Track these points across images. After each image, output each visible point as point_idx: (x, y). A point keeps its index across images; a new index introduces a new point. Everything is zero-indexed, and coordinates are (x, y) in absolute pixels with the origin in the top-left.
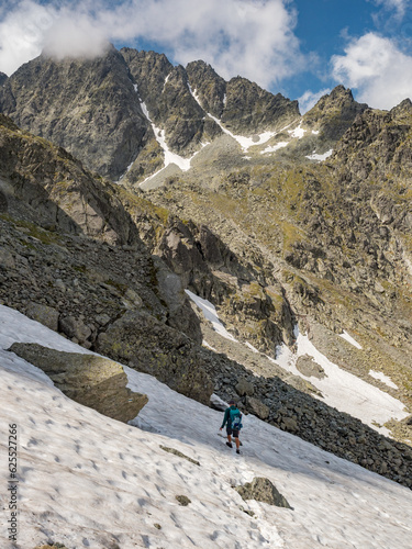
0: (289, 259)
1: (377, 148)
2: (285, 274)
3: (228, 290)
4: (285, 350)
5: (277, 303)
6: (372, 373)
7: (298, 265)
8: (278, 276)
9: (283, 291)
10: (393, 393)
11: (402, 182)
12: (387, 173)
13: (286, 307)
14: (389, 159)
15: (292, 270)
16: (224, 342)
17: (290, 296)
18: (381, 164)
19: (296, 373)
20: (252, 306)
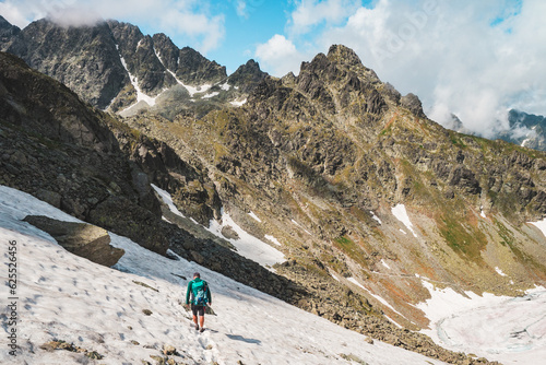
0: (218, 166)
1: (273, 101)
2: (216, 175)
3: (179, 185)
4: (214, 223)
5: (210, 194)
6: (266, 236)
7: (224, 170)
8: (211, 176)
9: (214, 186)
10: (278, 248)
11: (287, 122)
12: (279, 116)
13: (216, 196)
14: (280, 108)
15: (220, 173)
16: (177, 217)
17: (218, 189)
18: (275, 110)
19: (221, 236)
20: (195, 195)
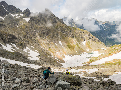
0: (24, 37)
2: (24, 39)
3: (17, 42)
5: (23, 43)
6: (35, 50)
7: (25, 38)
8: (23, 40)
9: (24, 42)
10: (38, 52)
11: (37, 26)
12: (35, 25)
13: (24, 44)
14: (35, 23)
15: (25, 39)
17: (25, 42)
18: (34, 24)
20: (20, 44)
